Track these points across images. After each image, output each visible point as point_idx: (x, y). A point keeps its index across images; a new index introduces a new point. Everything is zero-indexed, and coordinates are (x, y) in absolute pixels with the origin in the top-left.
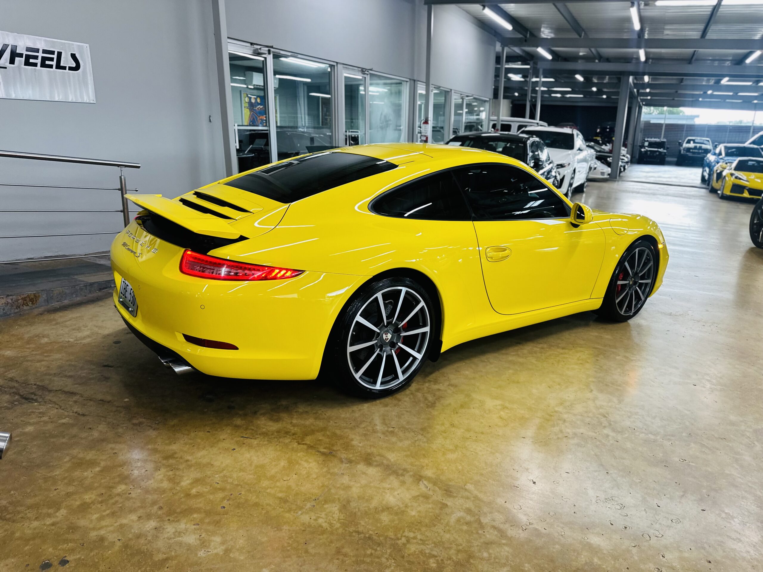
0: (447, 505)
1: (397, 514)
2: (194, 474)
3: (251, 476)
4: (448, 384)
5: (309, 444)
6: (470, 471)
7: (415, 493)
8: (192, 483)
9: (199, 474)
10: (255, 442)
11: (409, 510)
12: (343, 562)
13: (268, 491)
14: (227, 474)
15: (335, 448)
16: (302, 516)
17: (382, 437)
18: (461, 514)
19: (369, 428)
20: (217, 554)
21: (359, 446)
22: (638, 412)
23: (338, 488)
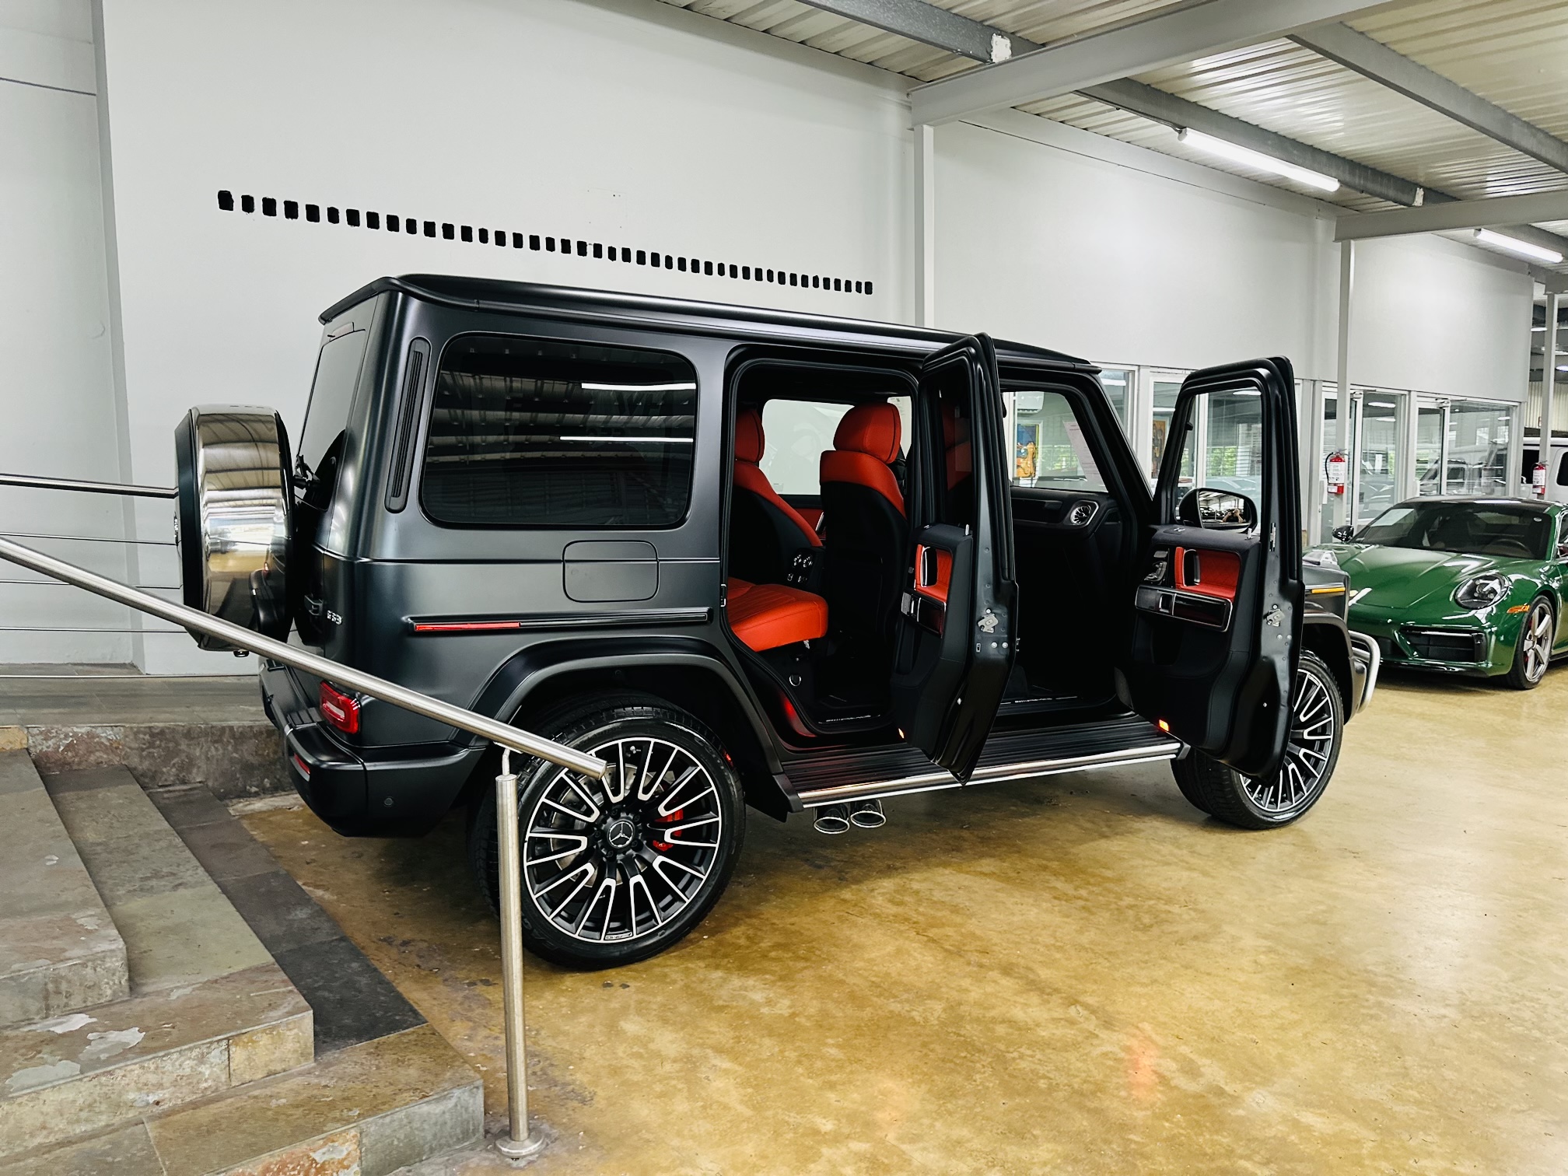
1: (1020, 1029)
2: (777, 938)
5: (930, 937)
6: (1158, 1011)
7: (1056, 1015)
8: (773, 946)
9: (783, 939)
10: (861, 921)
11: (1038, 1030)
12: (926, 1055)
13: (861, 972)
14: (816, 946)
15: (966, 948)
16: (893, 1004)
17: (1042, 949)
18: (1116, 1049)
19: (1026, 936)
20: (781, 1014)
21: (1001, 953)
22: (1538, 999)
23: (953, 988)
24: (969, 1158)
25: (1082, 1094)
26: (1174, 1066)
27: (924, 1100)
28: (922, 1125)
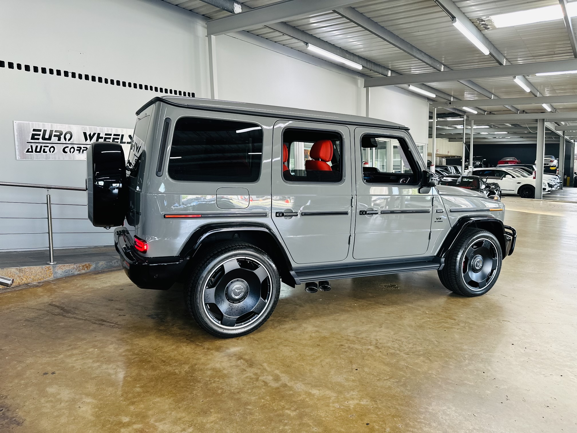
24: (182, 425)
25: (234, 393)
26: (271, 378)
27: (170, 404)
28: (167, 414)
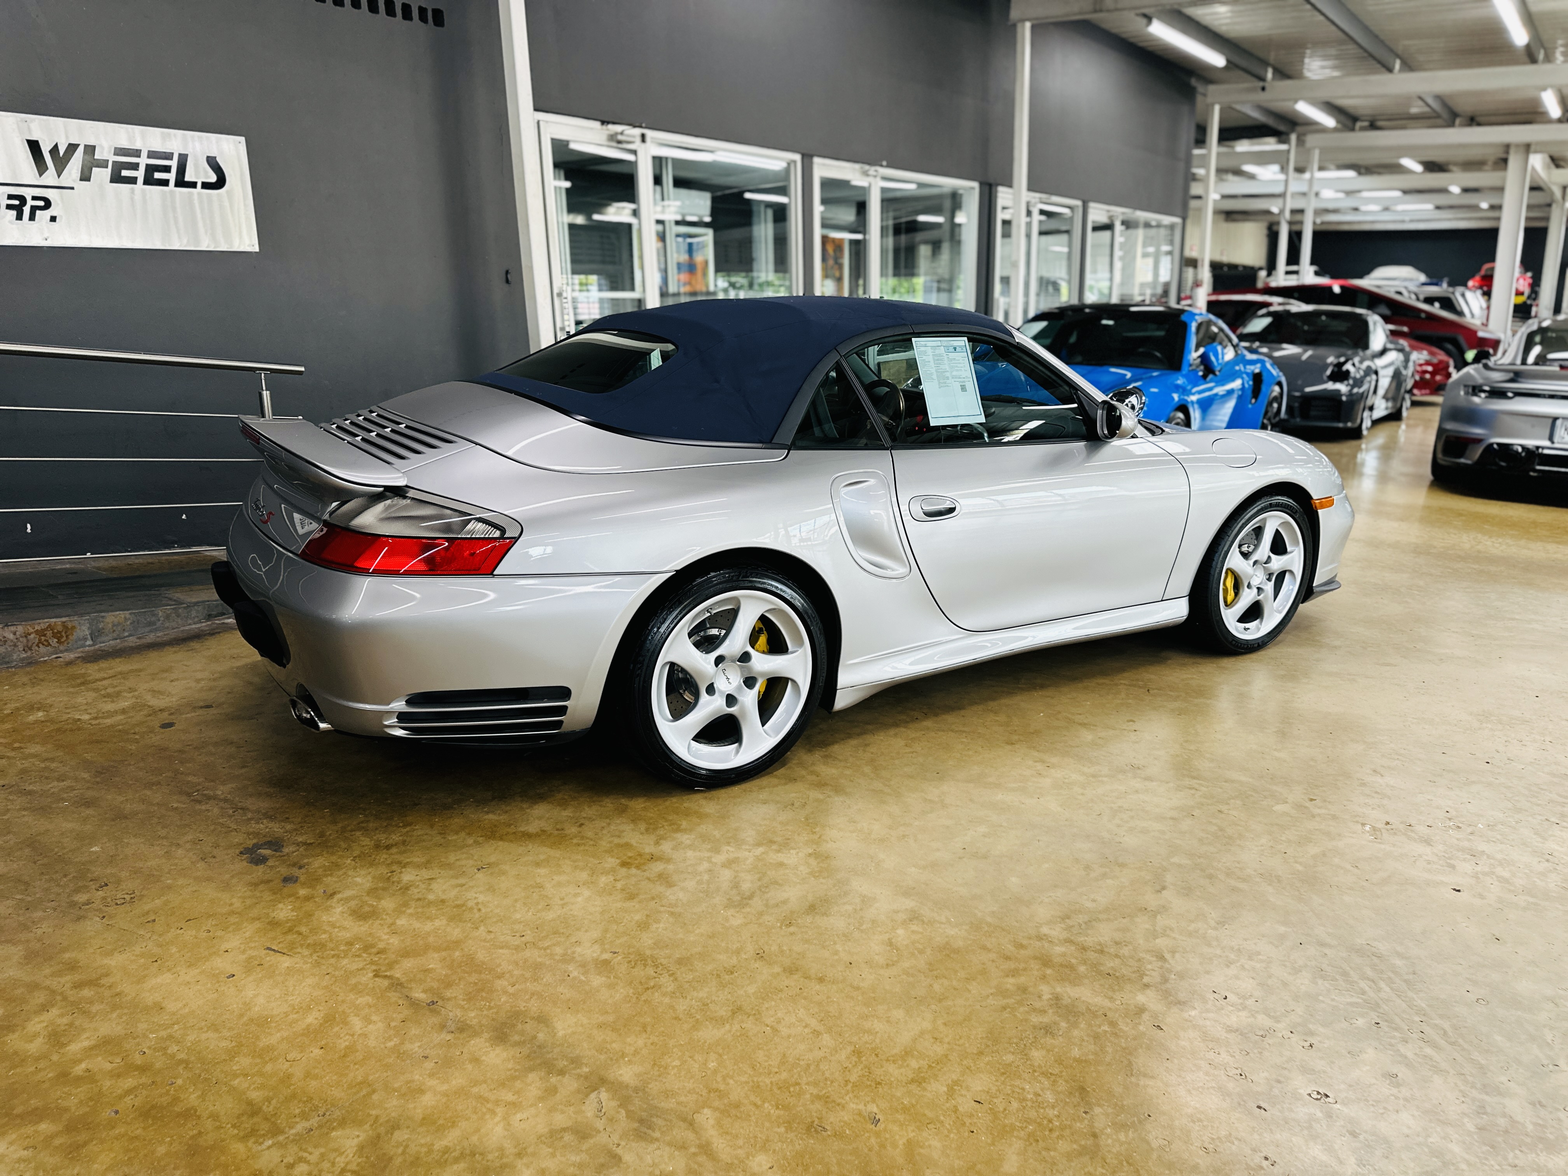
0: (619, 1159)
2: (110, 1027)
3: (224, 1044)
4: (811, 851)
5: (398, 979)
6: (732, 1077)
9: (120, 1027)
10: (286, 962)
11: (519, 1164)
13: (236, 1082)
14: (177, 1034)
15: (448, 994)
16: (267, 1152)
17: (574, 973)
19: (557, 949)
21: (505, 992)
22: (1259, 953)
23: (395, 1090)
